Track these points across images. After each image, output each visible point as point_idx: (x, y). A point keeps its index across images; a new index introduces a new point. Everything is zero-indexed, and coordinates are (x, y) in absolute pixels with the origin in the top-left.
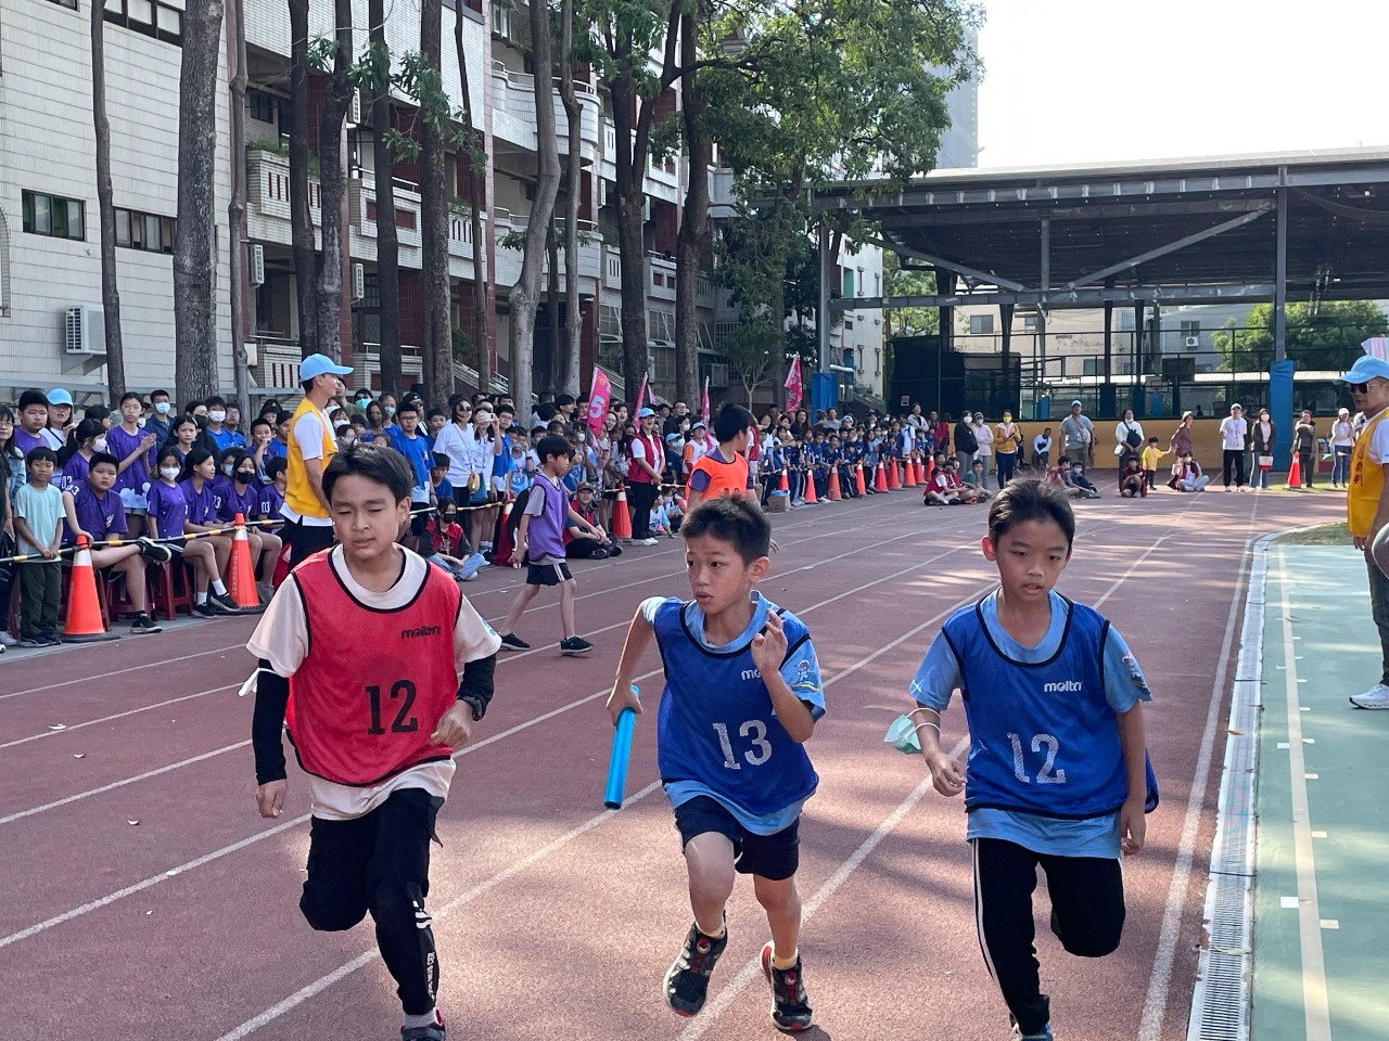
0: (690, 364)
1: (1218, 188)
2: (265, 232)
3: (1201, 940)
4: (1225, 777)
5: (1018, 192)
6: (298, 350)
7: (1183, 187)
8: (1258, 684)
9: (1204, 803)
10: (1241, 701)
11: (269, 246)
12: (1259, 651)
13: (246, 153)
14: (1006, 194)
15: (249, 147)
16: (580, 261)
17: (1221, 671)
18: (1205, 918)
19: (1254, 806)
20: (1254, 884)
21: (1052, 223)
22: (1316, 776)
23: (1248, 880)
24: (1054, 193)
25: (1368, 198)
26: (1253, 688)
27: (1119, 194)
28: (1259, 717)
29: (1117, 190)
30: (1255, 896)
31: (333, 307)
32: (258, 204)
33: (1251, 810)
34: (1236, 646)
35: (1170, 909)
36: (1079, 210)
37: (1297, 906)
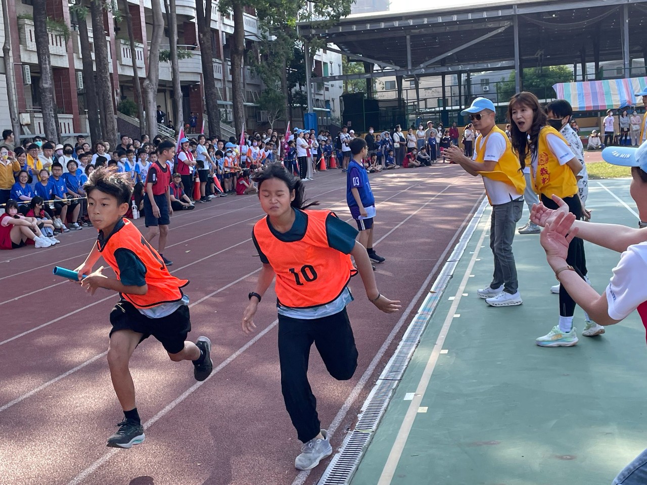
0: (240, 113)
1: (486, 16)
2: (30, 59)
3: (352, 424)
4: (415, 319)
5: (394, 23)
6: (42, 116)
7: (470, 16)
8: (457, 262)
9: (395, 336)
10: (444, 273)
11: (31, 65)
12: (466, 244)
13: (18, 21)
14: (389, 24)
15: (19, 18)
16: (180, 65)
17: (443, 256)
18: (361, 410)
19: (421, 336)
20: (398, 386)
21: (412, 37)
22: (458, 316)
23: (397, 382)
24: (411, 22)
25: (554, 18)
26: (453, 265)
27: (441, 21)
28: (448, 282)
29: (440, 20)
30: (394, 394)
31: (49, 95)
32: (25, 46)
33: (418, 339)
34: (457, 241)
35: (345, 405)
36: (423, 30)
37: (412, 399)
